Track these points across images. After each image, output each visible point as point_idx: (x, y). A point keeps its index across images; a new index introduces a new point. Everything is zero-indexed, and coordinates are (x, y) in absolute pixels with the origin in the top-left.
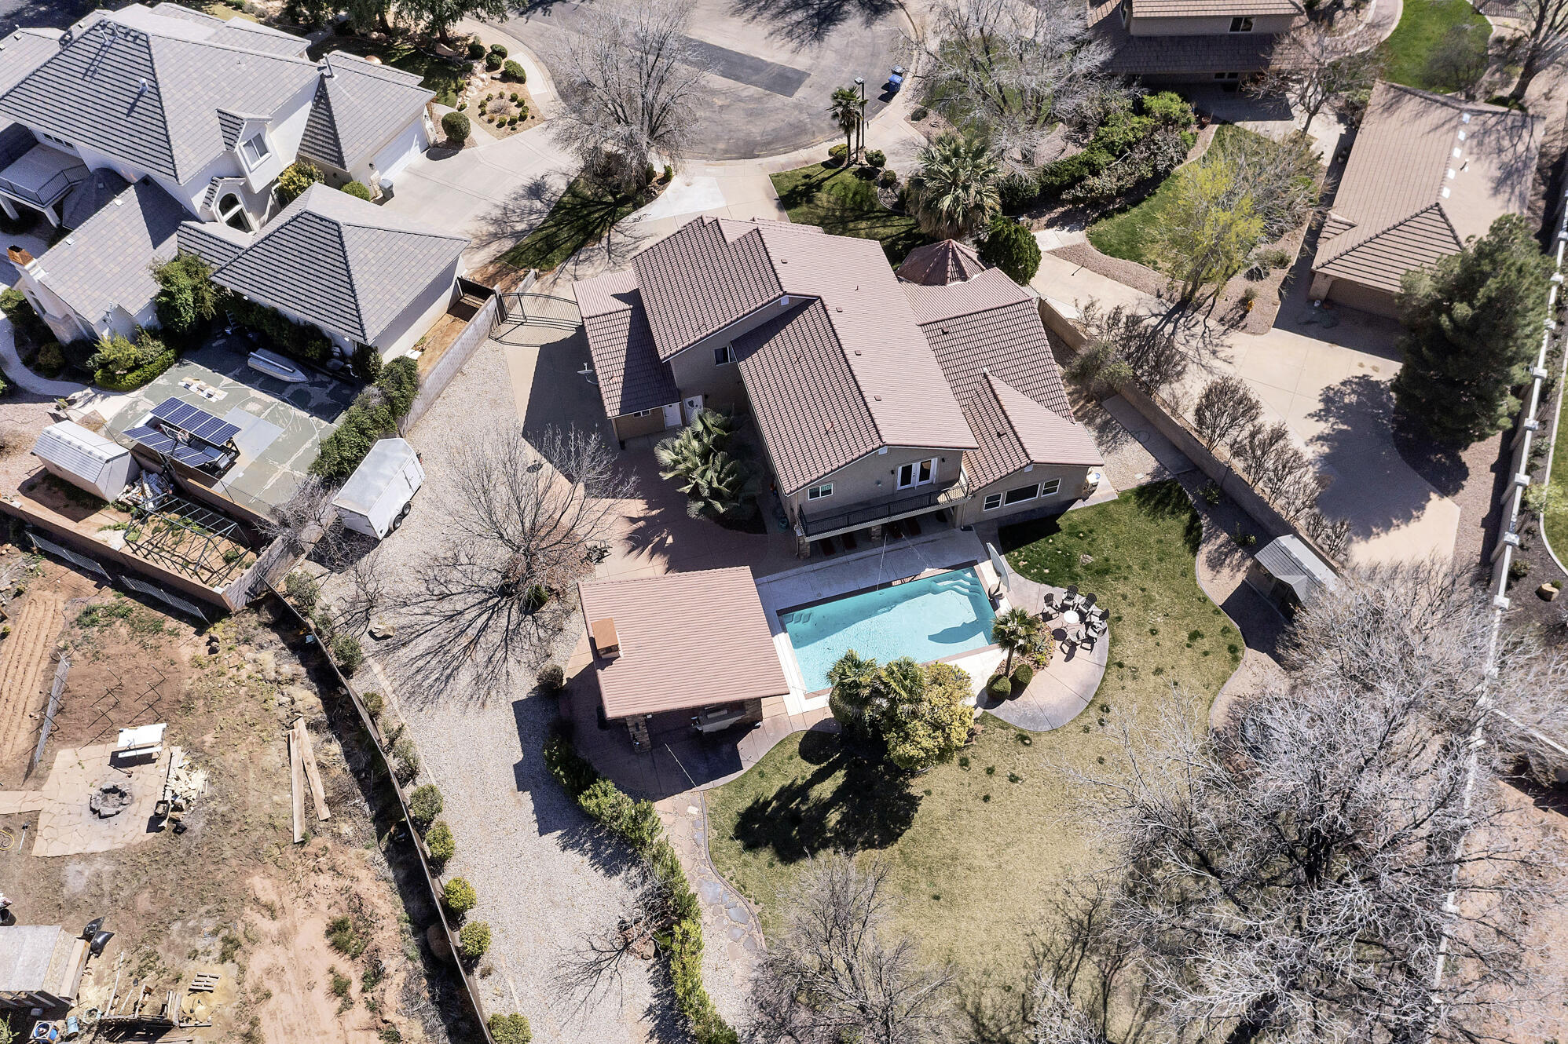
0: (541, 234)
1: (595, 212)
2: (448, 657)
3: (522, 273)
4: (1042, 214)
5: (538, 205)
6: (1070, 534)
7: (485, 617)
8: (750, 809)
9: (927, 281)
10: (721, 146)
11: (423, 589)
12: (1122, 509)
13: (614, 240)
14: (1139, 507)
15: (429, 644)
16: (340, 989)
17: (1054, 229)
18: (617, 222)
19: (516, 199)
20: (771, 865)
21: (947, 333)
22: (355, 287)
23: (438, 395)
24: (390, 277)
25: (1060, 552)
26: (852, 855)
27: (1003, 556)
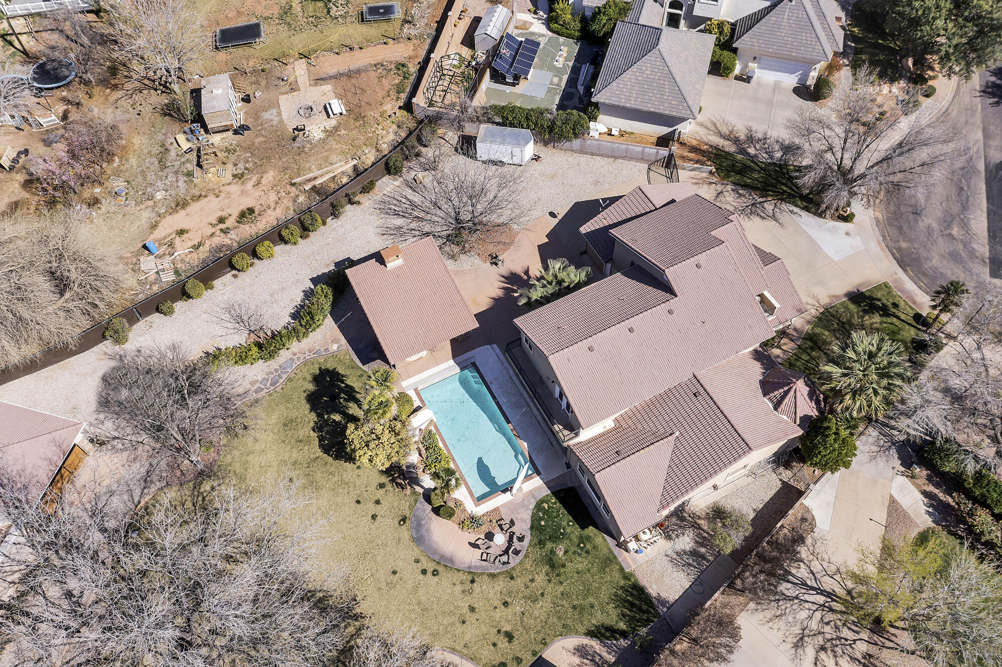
0: (749, 163)
1: (788, 187)
2: (410, 211)
3: (709, 163)
5: (778, 155)
6: (581, 537)
7: (439, 219)
8: (338, 374)
9: (763, 383)
10: (904, 245)
12: (617, 575)
13: (766, 205)
14: (622, 587)
15: (416, 200)
16: (221, 220)
17: (924, 499)
18: (785, 202)
19: (777, 142)
20: (305, 391)
21: (696, 397)
22: (622, 76)
23: (592, 154)
24: (641, 89)
25: (562, 531)
26: (314, 431)
27: (550, 492)
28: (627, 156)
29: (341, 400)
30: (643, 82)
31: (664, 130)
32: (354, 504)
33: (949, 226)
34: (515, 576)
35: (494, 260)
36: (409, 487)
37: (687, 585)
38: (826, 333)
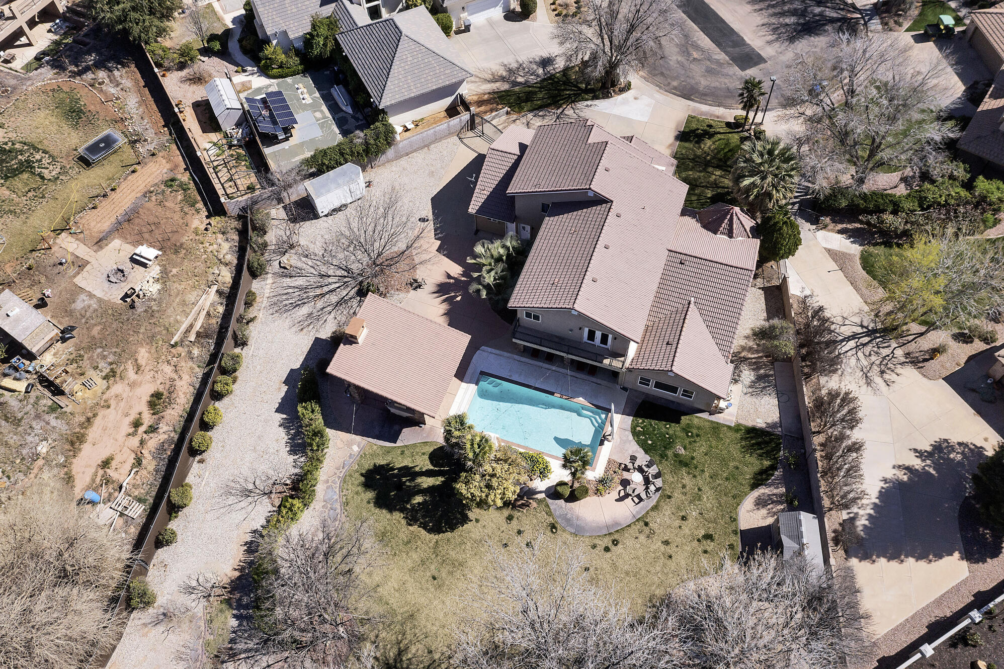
0: (527, 89)
1: (569, 90)
2: (305, 296)
3: (500, 107)
4: (842, 222)
5: (540, 71)
6: (683, 429)
7: (337, 285)
8: (382, 466)
9: (706, 226)
10: (675, 83)
11: (321, 254)
12: (729, 434)
13: (566, 112)
14: (741, 439)
15: (302, 283)
16: (137, 424)
17: (842, 236)
18: (577, 102)
19: (531, 62)
20: (369, 502)
21: (683, 264)
22: (391, 73)
23: (408, 154)
24: (414, 76)
25: (667, 436)
26: (410, 525)
27: (632, 418)
28: (437, 139)
29: (408, 484)
30: (411, 69)
31: (447, 101)
32: (504, 550)
33: (689, 54)
34: (669, 494)
35: (416, 285)
36: (531, 501)
37: (776, 402)
38: (691, 173)
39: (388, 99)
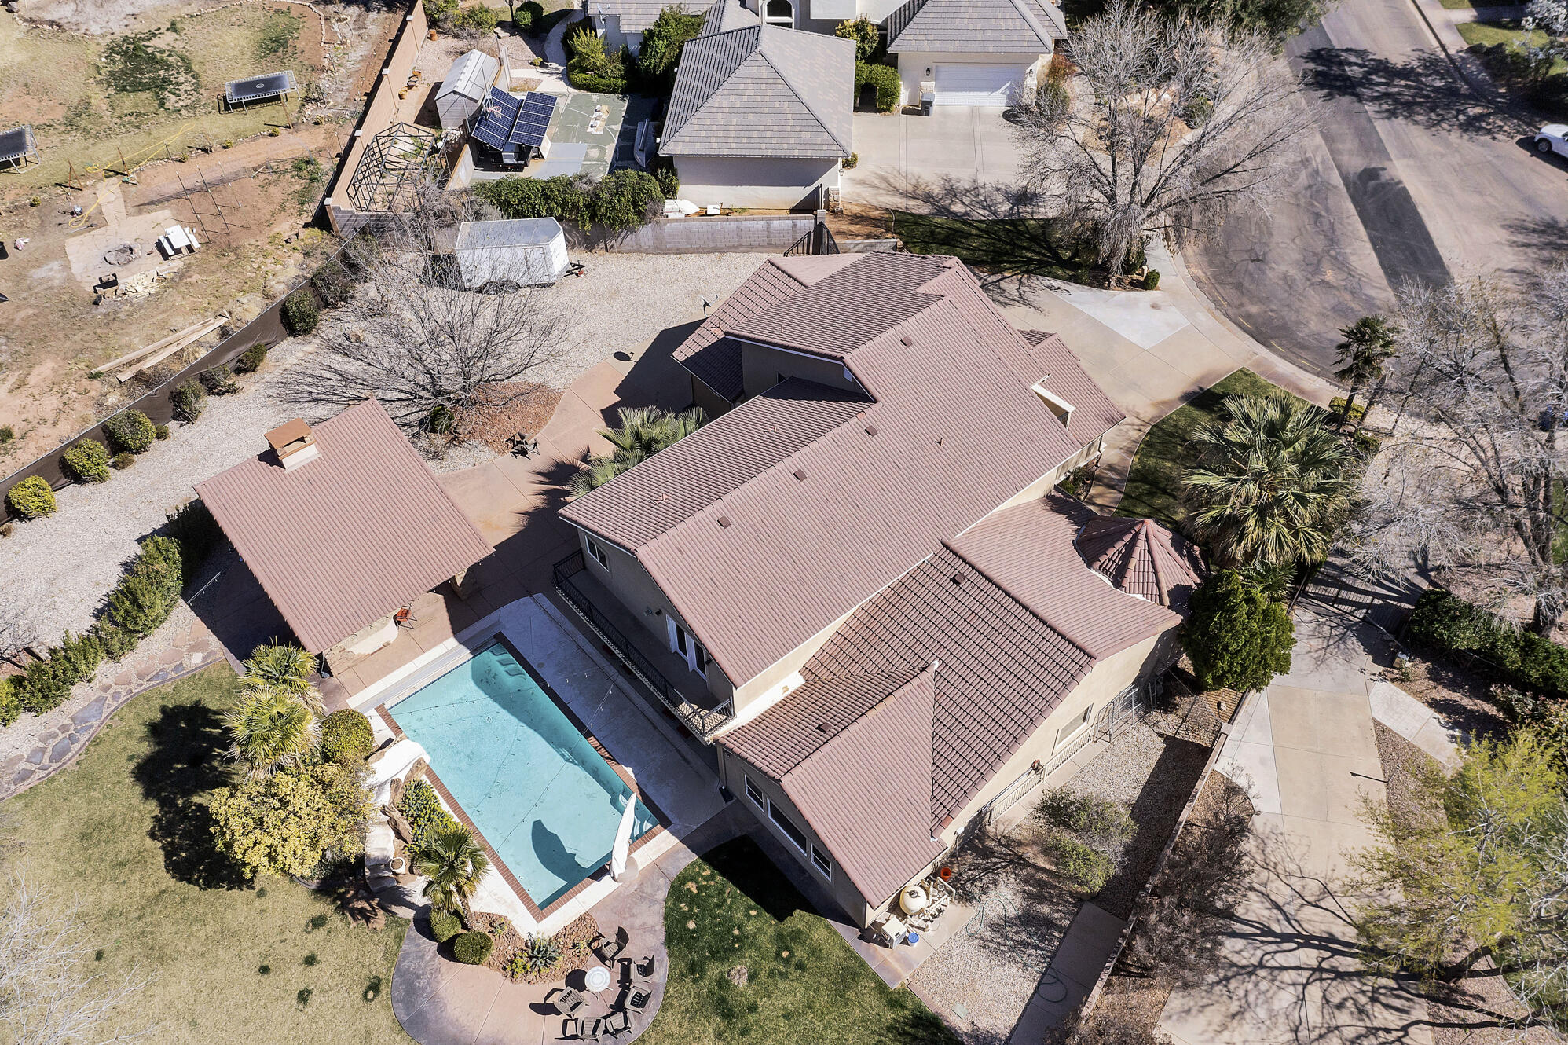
0: (958, 225)
1: (1034, 251)
2: (342, 391)
3: (889, 235)
5: (1005, 208)
6: (780, 936)
7: (402, 395)
8: (206, 710)
9: (1081, 544)
10: (1253, 309)
12: (873, 1002)
13: (1003, 284)
14: (890, 1029)
15: (353, 371)
17: (1437, 715)
18: (1036, 274)
19: (998, 190)
20: (131, 758)
21: (958, 583)
22: (706, 105)
23: (679, 251)
25: (736, 932)
26: (153, 836)
27: (696, 857)
28: (742, 245)
29: (216, 763)
30: (745, 110)
31: (799, 193)
32: (253, 977)
35: (519, 447)
36: (380, 913)
37: (1029, 989)
38: (1167, 464)
39: (680, 145)
